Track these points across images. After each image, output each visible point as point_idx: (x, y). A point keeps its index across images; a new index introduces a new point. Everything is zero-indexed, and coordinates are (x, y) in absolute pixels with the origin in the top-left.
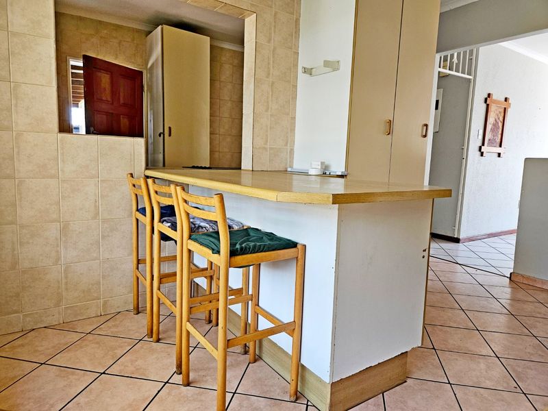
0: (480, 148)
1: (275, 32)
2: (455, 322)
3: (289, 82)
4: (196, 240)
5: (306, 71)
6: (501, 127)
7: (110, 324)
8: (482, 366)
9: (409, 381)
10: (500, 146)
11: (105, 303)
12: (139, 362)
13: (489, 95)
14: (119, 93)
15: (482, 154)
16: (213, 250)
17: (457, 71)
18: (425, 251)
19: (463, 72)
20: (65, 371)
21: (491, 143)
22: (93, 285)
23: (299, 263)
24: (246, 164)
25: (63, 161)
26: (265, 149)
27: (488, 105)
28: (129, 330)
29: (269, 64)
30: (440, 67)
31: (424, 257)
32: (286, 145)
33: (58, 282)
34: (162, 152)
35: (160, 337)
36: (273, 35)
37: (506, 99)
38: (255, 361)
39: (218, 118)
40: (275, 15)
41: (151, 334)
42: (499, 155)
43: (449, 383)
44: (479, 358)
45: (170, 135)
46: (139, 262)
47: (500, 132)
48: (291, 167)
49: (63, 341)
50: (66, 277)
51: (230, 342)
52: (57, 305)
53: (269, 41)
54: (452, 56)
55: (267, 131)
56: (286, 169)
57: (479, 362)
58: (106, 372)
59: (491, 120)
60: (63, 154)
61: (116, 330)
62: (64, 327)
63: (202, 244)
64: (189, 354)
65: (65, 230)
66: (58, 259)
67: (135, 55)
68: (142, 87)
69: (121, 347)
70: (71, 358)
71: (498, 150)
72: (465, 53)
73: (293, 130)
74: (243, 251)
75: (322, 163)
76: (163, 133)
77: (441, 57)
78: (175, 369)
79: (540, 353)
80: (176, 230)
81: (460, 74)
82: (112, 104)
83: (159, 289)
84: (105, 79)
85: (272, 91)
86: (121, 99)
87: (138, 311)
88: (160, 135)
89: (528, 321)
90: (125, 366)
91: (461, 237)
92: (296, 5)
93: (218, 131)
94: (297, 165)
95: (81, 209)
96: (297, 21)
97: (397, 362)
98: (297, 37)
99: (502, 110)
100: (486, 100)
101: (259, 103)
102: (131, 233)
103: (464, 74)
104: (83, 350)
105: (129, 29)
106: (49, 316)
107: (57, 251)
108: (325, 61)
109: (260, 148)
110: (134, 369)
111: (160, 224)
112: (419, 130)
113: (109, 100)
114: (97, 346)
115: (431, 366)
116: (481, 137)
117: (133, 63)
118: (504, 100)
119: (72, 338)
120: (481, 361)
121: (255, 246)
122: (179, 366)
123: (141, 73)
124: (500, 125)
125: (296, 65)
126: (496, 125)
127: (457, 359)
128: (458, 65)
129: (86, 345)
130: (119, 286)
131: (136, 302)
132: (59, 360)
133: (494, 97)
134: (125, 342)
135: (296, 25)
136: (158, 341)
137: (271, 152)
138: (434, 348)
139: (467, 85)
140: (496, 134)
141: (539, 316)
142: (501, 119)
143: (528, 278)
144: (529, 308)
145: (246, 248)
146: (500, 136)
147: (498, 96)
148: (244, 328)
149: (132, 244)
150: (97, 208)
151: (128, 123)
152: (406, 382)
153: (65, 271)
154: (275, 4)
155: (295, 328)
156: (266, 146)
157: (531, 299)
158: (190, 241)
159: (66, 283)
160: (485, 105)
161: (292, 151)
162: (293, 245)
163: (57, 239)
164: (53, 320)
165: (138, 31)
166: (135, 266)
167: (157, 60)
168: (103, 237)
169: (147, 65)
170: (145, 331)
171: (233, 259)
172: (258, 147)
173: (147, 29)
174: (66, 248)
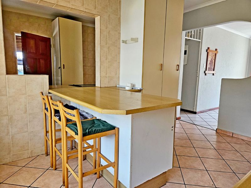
0: (205, 72)
1: (109, 24)
2: (190, 154)
3: (117, 46)
4: (69, 127)
5: (123, 42)
6: (214, 62)
7: (34, 161)
8: (200, 175)
9: (167, 184)
10: (214, 70)
11: (32, 151)
12: (47, 181)
13: (208, 48)
14: (39, 48)
15: (206, 74)
16: (76, 133)
17: (194, 38)
18: (173, 127)
19: (197, 38)
20: (11, 186)
21: (210, 69)
22: (26, 144)
23: (116, 136)
24: (98, 84)
25: (9, 87)
26: (106, 77)
27: (208, 53)
28: (43, 164)
29: (107, 38)
30: (186, 36)
31: (172, 130)
32: (116, 75)
33: (9, 143)
34: (60, 75)
35: (57, 167)
36: (108, 25)
37: (216, 50)
38: (100, 177)
39: (87, 59)
40: (109, 16)
41: (52, 166)
42: (213, 74)
43: (184, 184)
44: (199, 171)
45: (64, 68)
46: (47, 132)
47: (214, 64)
48: (119, 85)
49: (11, 171)
50: (12, 141)
51: (84, 174)
52: (9, 154)
53: (106, 28)
54: (191, 32)
55: (107, 69)
56: (116, 85)
57: (198, 173)
58: (31, 186)
59: (209, 59)
60: (8, 85)
61: (36, 164)
62: (12, 164)
63: (71, 129)
64: (68, 177)
65: (11, 119)
66: (8, 133)
67: (46, 31)
68: (51, 45)
69: (38, 173)
70: (14, 180)
71: (213, 72)
72: (197, 31)
73: (119, 68)
74: (89, 133)
75: (131, 84)
76: (61, 67)
77: (186, 33)
78: (62, 184)
79: (225, 167)
80: (61, 121)
81: (195, 39)
82: (36, 54)
83: (55, 146)
84: (32, 42)
85: (109, 51)
86: (40, 51)
87: (47, 154)
88: (59, 68)
89: (222, 152)
90: (40, 183)
91: (197, 111)
92: (118, 11)
93: (87, 65)
94: (121, 84)
95: (18, 109)
96: (119, 19)
97: (161, 176)
98: (120, 26)
99: (215, 55)
100: (207, 50)
101: (103, 56)
102: (43, 119)
103: (197, 39)
104: (20, 175)
105: (43, 18)
106: (5, 159)
107: (8, 129)
108: (131, 38)
109: (103, 77)
110: (44, 184)
111: (55, 117)
112: (175, 68)
113: (34, 52)
114: (27, 173)
115: (177, 176)
116: (205, 67)
117: (46, 34)
118: (215, 50)
119: (16, 169)
120: (199, 172)
121: (95, 130)
122: (64, 182)
123: (50, 39)
124: (214, 61)
125: (119, 39)
126: (211, 61)
127: (189, 172)
128: (194, 35)
129: (22, 173)
130: (38, 143)
131: (46, 150)
132: (9, 181)
133: (211, 49)
134: (40, 171)
135: (119, 20)
136: (56, 169)
137: (109, 78)
138: (180, 167)
139: (199, 44)
140: (212, 66)
141: (227, 149)
142: (214, 58)
143: (224, 131)
144: (223, 145)
145: (91, 131)
146: (213, 66)
147: (212, 48)
148: (95, 163)
149: (43, 124)
150: (26, 108)
151: (44, 62)
152: (166, 184)
153: (12, 138)
154: (109, 11)
155: (116, 165)
156: (106, 76)
157: (224, 141)
158: (66, 127)
159: (13, 144)
160: (206, 53)
161: (119, 77)
162: (113, 128)
163: (7, 124)
164: (7, 160)
165: (47, 19)
166: (45, 134)
167: (57, 33)
168: (29, 122)
169: (52, 35)
170: (50, 165)
171: (84, 138)
172: (102, 76)
173: (52, 18)
174: (12, 128)
